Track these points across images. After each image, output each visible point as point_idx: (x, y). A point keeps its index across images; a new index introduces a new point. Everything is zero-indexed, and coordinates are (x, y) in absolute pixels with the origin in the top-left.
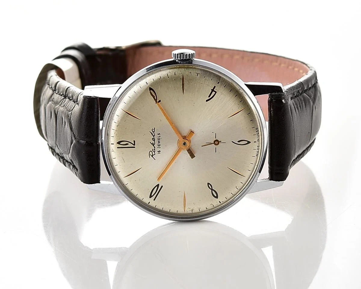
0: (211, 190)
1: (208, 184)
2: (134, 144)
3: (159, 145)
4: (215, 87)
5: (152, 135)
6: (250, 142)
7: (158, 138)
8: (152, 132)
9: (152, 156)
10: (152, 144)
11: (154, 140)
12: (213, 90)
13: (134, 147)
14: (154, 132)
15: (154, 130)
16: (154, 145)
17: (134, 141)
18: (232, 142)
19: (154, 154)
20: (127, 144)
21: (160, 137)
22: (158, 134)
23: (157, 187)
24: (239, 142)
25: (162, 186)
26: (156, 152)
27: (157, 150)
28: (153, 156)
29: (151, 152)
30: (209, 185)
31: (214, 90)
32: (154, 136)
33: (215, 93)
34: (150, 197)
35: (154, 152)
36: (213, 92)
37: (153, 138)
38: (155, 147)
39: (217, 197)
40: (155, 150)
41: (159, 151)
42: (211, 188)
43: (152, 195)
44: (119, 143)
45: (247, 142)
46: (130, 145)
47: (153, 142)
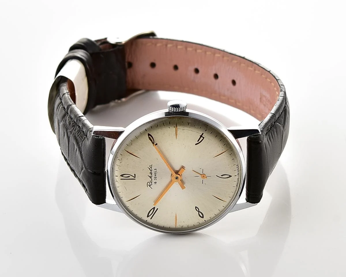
0: (198, 212)
1: (196, 207)
2: (134, 176)
3: (155, 178)
4: (203, 134)
5: (150, 170)
6: (231, 176)
8: (149, 168)
9: (150, 186)
10: (150, 177)
11: (152, 174)
12: (201, 136)
13: (135, 179)
14: (151, 168)
15: (152, 166)
17: (135, 175)
18: (217, 176)
19: (151, 184)
20: (129, 177)
21: (156, 171)
22: (155, 170)
23: (153, 209)
24: (222, 176)
25: (157, 209)
26: (153, 183)
27: (154, 181)
28: (151, 186)
29: (149, 183)
30: (197, 209)
31: (203, 136)
32: (151, 171)
33: (203, 138)
34: (147, 217)
35: (151, 183)
36: (201, 138)
37: (150, 173)
38: (152, 179)
39: (203, 217)
40: (152, 181)
41: (156, 183)
43: (149, 215)
44: (122, 176)
45: (229, 176)
46: (131, 177)
47: (151, 175)
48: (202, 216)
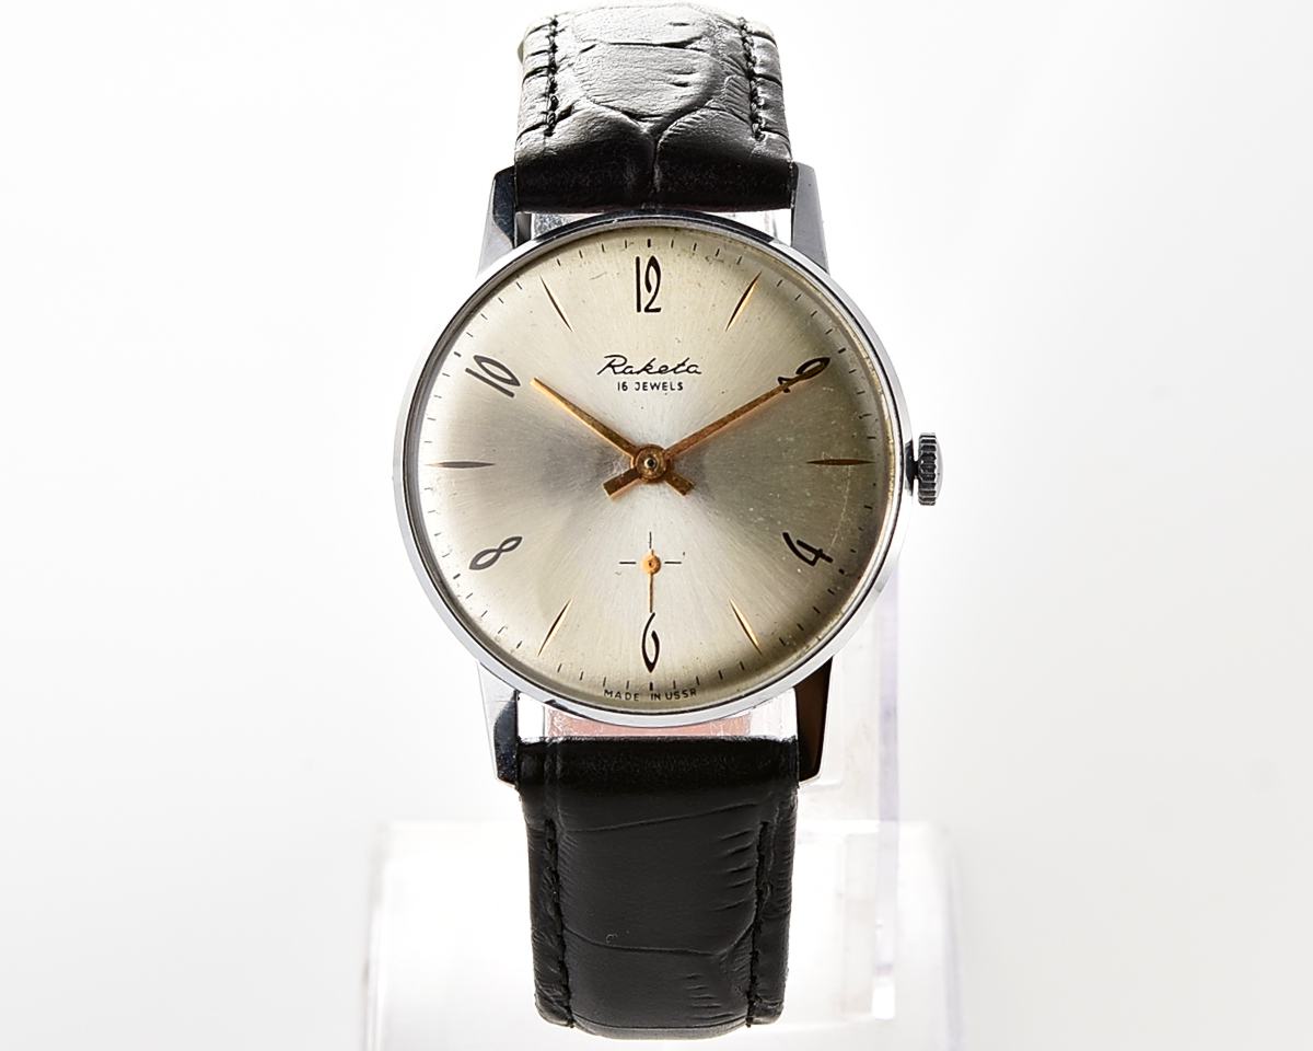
0: (497, 547)
1: (519, 539)
2: (650, 308)
3: (644, 386)
4: (829, 560)
5: (679, 366)
6: (651, 671)
7: (668, 384)
8: (687, 364)
9: (609, 365)
10: (649, 365)
11: (660, 372)
12: (819, 554)
13: (639, 310)
14: (687, 370)
15: (695, 371)
16: (647, 371)
17: (658, 310)
18: (653, 616)
19: (617, 369)
20: (649, 287)
21: (672, 389)
22: (680, 384)
23: (509, 378)
24: (654, 635)
25: (512, 395)
26: (622, 378)
27: (630, 380)
28: (610, 369)
29: (623, 361)
30: (514, 543)
31: (820, 559)
32: (674, 370)
33: (811, 559)
34: (476, 357)
36: (813, 556)
37: (667, 367)
38: (638, 373)
39: (474, 566)
40: (631, 372)
41: (624, 387)
42: (505, 547)
43: (483, 364)
44: (653, 263)
45: (652, 661)
46: (646, 297)
47: (656, 369)
48: (480, 563)
